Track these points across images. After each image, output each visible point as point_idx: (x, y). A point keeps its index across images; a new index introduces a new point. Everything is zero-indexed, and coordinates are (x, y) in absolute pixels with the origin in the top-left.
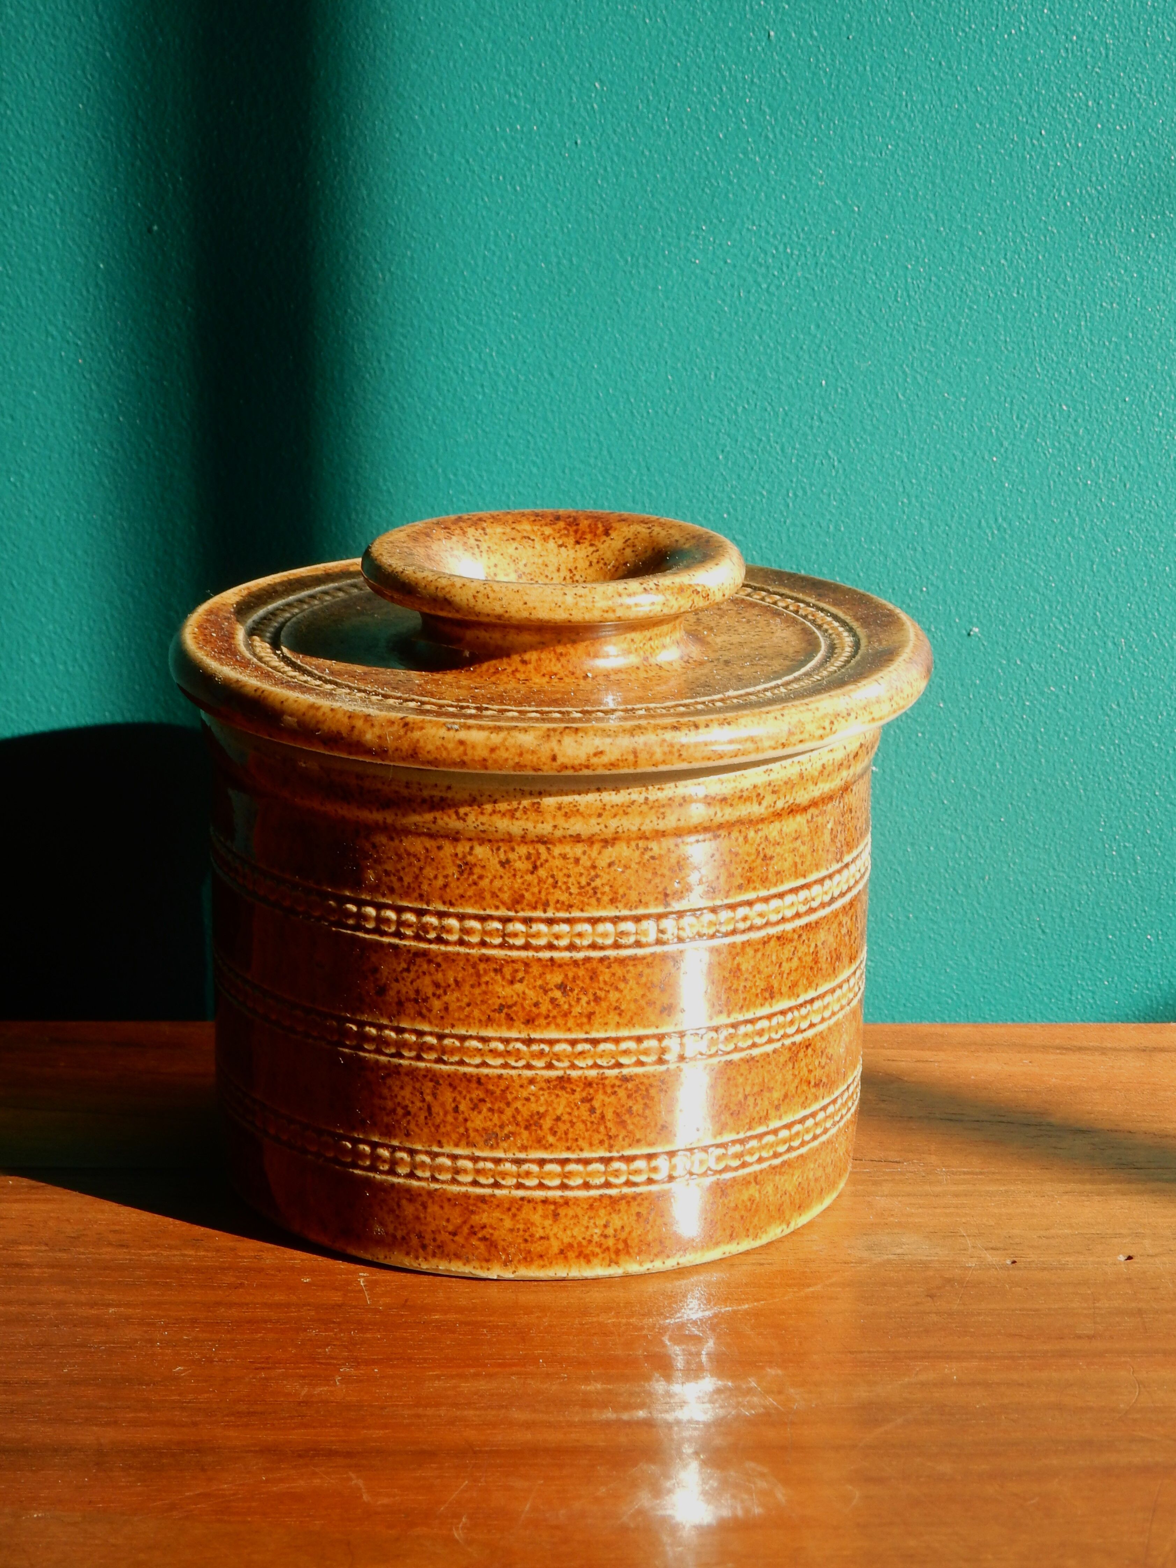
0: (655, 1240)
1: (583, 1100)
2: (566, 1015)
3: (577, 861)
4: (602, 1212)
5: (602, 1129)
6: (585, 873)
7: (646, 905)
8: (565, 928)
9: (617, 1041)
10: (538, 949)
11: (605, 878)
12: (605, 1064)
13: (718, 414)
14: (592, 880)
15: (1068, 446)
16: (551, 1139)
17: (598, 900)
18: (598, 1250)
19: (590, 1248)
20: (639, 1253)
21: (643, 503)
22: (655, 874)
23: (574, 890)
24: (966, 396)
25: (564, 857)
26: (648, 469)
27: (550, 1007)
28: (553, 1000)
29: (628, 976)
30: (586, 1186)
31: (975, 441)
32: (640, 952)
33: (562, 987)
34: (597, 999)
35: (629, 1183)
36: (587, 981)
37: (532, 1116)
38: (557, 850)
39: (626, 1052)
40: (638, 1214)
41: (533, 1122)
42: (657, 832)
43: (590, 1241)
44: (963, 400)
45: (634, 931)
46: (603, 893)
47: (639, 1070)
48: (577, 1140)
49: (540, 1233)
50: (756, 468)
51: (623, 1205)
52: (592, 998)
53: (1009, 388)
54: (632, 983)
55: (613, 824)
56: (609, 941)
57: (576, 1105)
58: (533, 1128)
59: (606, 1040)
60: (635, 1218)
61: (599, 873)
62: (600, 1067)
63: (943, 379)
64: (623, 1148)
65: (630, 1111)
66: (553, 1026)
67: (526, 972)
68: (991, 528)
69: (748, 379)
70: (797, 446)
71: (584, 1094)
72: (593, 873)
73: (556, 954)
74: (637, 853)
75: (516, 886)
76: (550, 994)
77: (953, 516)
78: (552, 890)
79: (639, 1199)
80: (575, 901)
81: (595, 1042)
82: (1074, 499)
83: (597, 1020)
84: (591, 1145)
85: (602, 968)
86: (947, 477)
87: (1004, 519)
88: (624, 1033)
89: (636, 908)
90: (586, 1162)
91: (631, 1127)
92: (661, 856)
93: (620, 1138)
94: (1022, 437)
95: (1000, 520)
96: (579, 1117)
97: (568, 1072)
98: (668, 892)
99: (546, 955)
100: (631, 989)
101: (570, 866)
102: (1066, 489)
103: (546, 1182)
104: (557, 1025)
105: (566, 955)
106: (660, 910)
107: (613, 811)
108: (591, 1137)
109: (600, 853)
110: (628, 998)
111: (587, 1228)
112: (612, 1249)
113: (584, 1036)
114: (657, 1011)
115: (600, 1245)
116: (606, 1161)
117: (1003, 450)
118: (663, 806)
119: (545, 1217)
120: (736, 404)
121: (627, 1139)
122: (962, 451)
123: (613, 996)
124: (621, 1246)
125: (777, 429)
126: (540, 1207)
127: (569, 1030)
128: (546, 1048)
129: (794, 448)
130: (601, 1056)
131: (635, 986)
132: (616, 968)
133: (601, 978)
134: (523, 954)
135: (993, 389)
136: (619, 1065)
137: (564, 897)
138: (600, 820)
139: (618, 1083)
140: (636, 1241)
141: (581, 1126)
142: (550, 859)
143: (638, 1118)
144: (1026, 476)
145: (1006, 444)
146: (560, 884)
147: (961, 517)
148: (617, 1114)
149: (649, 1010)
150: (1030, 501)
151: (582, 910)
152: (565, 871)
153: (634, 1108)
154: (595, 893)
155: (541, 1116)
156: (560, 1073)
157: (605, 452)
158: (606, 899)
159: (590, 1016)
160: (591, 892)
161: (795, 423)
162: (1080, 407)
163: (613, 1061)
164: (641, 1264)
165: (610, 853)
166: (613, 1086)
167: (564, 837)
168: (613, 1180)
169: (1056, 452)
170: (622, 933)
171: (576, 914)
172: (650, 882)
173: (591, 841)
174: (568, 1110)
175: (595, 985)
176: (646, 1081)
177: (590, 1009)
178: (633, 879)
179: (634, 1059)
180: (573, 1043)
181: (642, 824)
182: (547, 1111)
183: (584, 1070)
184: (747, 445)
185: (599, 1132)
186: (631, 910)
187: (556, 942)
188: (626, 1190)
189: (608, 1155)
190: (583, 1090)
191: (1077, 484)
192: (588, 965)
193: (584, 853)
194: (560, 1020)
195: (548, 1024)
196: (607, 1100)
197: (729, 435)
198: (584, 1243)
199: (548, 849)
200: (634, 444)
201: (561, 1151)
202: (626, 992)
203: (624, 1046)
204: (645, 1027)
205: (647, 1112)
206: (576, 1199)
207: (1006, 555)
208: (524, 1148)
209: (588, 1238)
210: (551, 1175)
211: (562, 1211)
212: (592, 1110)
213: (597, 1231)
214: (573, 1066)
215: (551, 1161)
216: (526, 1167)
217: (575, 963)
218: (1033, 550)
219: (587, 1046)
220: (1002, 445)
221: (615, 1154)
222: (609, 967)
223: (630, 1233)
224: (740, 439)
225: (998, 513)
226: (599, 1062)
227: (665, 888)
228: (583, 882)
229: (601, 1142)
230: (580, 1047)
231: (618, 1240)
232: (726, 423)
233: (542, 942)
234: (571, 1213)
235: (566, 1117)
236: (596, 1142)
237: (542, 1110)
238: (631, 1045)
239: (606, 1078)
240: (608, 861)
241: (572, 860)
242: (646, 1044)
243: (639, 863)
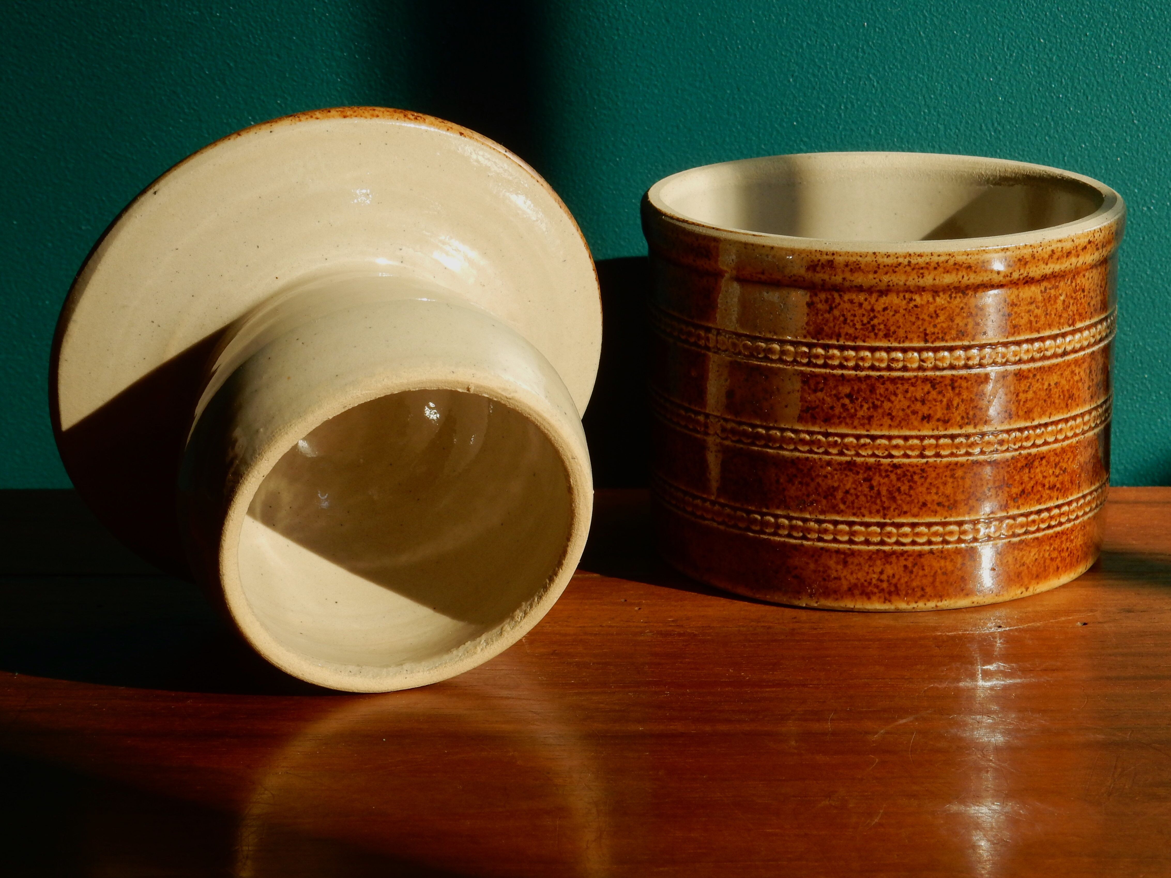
0: (918, 587)
1: (865, 480)
2: (853, 416)
3: (861, 305)
4: (878, 562)
5: (878, 501)
6: (866, 314)
7: (911, 340)
8: (852, 353)
9: (890, 438)
10: (833, 367)
11: (881, 318)
12: (880, 454)
13: (789, 49)
14: (872, 319)
15: (1045, 69)
16: (842, 507)
17: (876, 335)
18: (875, 590)
19: (870, 588)
20: (907, 595)
21: (735, 115)
22: (918, 318)
23: (858, 326)
24: (970, 33)
25: (851, 302)
26: (739, 90)
27: (842, 410)
28: (844, 406)
29: (898, 391)
30: (867, 542)
31: (977, 65)
32: (907, 374)
33: (849, 396)
34: (875, 407)
35: (898, 543)
36: (868, 393)
37: (829, 489)
38: (846, 297)
39: (897, 447)
40: (905, 567)
41: (830, 493)
42: (919, 287)
43: (870, 583)
44: (968, 36)
45: (902, 358)
46: (879, 330)
47: (906, 461)
48: (860, 508)
49: (834, 574)
50: (817, 87)
51: (894, 559)
52: (871, 405)
53: (1001, 26)
54: (900, 396)
55: (886, 279)
56: (883, 365)
57: (860, 483)
58: (830, 497)
59: (882, 437)
60: (902, 569)
61: (877, 314)
62: (878, 456)
63: (952, 20)
64: (893, 517)
65: (899, 490)
66: (843, 424)
67: (825, 384)
68: (989, 130)
69: (811, 23)
70: (847, 71)
71: (866, 475)
72: (872, 315)
73: (845, 372)
74: (904, 302)
75: (818, 321)
76: (842, 401)
77: (961, 122)
78: (842, 326)
79: (905, 556)
80: (859, 333)
81: (874, 438)
82: (1050, 109)
83: (875, 422)
84: (870, 513)
85: (878, 384)
86: (957, 93)
87: (999, 124)
88: (895, 432)
89: (903, 342)
90: (867, 525)
91: (900, 502)
92: (922, 305)
93: (892, 509)
94: (1011, 63)
95: (996, 124)
96: (862, 491)
97: (854, 458)
98: (928, 332)
99: (839, 372)
100: (900, 401)
101: (856, 309)
102: (1044, 101)
103: (840, 538)
104: (847, 424)
105: (853, 373)
106: (922, 344)
107: (885, 269)
108: (870, 507)
109: (877, 300)
110: (898, 407)
111: (868, 573)
112: (886, 590)
113: (865, 433)
114: (919, 418)
115: (877, 587)
116: (882, 525)
117: (997, 72)
118: (922, 268)
119: (837, 563)
120: (802, 41)
121: (897, 511)
122: (967, 73)
123: (887, 405)
124: (893, 589)
125: (832, 59)
126: (834, 555)
127: (855, 428)
128: (839, 440)
129: (845, 73)
130: (878, 449)
131: (903, 399)
132: (888, 384)
133: (878, 392)
134: (823, 371)
135: (989, 27)
136: (891, 456)
137: (851, 331)
138: (876, 276)
139: (890, 469)
140: (904, 586)
141: (862, 498)
142: (842, 303)
143: (905, 496)
144: (1015, 91)
145: (999, 68)
146: (848, 321)
147: (967, 123)
148: (889, 492)
149: (913, 417)
150: (1018, 110)
151: (864, 341)
152: (852, 312)
153: (902, 489)
154: (873, 329)
155: (836, 489)
156: (848, 459)
157: (707, 78)
158: (881, 334)
159: (870, 418)
160: (870, 328)
161: (845, 54)
162: (1054, 40)
163: (887, 453)
164: (908, 603)
165: (884, 301)
166: (887, 471)
167: (851, 287)
168: (886, 539)
169: (1036, 74)
170: (893, 360)
171: (860, 343)
172: (914, 324)
173: (870, 290)
174: (854, 486)
175: (874, 396)
176: (911, 469)
177: (869, 414)
178: (901, 320)
179: (902, 452)
180: (858, 437)
181: (906, 281)
182: (839, 486)
183: (865, 457)
184: (811, 71)
185: (876, 504)
186: (899, 343)
187: (845, 363)
188: (896, 548)
189: (882, 521)
190: (865, 472)
191: (1052, 97)
192: (868, 381)
193: (866, 300)
194: (848, 420)
195: (840, 423)
196: (882, 481)
197: (797, 64)
198: (866, 584)
199: (841, 296)
200: (728, 71)
201: (849, 516)
202: (896, 403)
203: (894, 442)
204: (910, 429)
205: (912, 492)
206: (860, 551)
207: (1001, 150)
208: (823, 512)
209: (868, 580)
210: (841, 532)
211: (850, 560)
212: (871, 488)
213: (875, 576)
214: (858, 455)
215: (842, 523)
216: (824, 525)
217: (859, 379)
218: (1020, 147)
219: (868, 441)
220: (996, 69)
221: (888, 521)
222: (883, 383)
223: (899, 580)
224: (805, 66)
225: (994, 120)
226: (877, 452)
227: (925, 330)
228: (865, 320)
229: (878, 511)
230: (862, 441)
231: (890, 584)
232: (794, 55)
233: (836, 363)
234: (856, 561)
235: (852, 491)
236: (874, 511)
237: (836, 485)
238: (901, 442)
239: (881, 465)
240: (883, 306)
241: (857, 304)
242: (911, 442)
243: (906, 309)
